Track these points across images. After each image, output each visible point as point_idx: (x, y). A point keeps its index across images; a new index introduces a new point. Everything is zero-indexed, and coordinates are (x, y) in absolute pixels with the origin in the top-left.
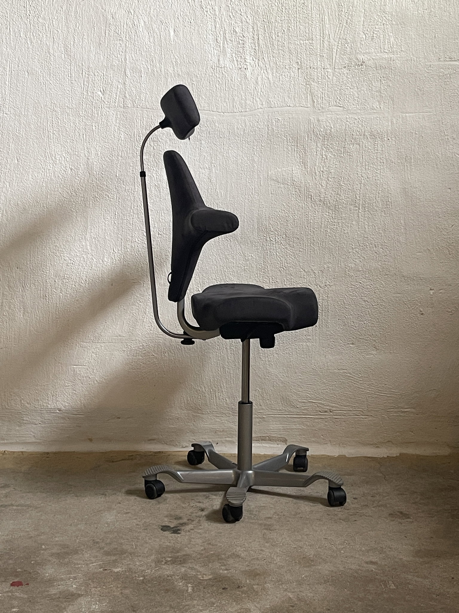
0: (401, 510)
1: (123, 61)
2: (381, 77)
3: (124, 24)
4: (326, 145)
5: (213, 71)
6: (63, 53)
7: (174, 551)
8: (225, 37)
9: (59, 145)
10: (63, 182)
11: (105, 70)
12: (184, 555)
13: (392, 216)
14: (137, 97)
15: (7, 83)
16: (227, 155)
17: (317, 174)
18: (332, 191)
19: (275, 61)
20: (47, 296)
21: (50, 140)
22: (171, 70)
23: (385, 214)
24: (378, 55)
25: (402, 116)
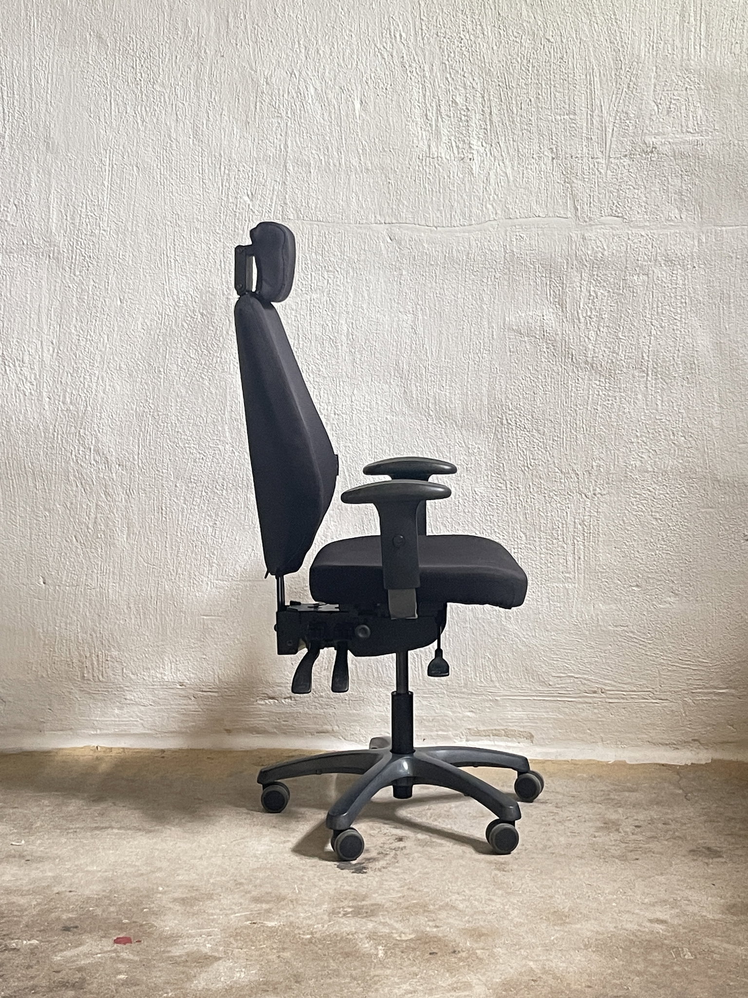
0: (709, 846)
1: (282, 147)
2: (682, 171)
3: (284, 91)
4: (596, 276)
5: (420, 164)
6: (192, 137)
7: (358, 899)
8: (439, 111)
9: (184, 278)
10: (189, 335)
11: (255, 163)
12: (372, 905)
13: (700, 386)
14: (304, 204)
15: (106, 183)
16: (442, 292)
17: (582, 320)
18: (605, 347)
19: (516, 147)
20: (164, 508)
21: (170, 270)
22: (355, 162)
23: (688, 383)
24: (678, 136)
25: (716, 230)
